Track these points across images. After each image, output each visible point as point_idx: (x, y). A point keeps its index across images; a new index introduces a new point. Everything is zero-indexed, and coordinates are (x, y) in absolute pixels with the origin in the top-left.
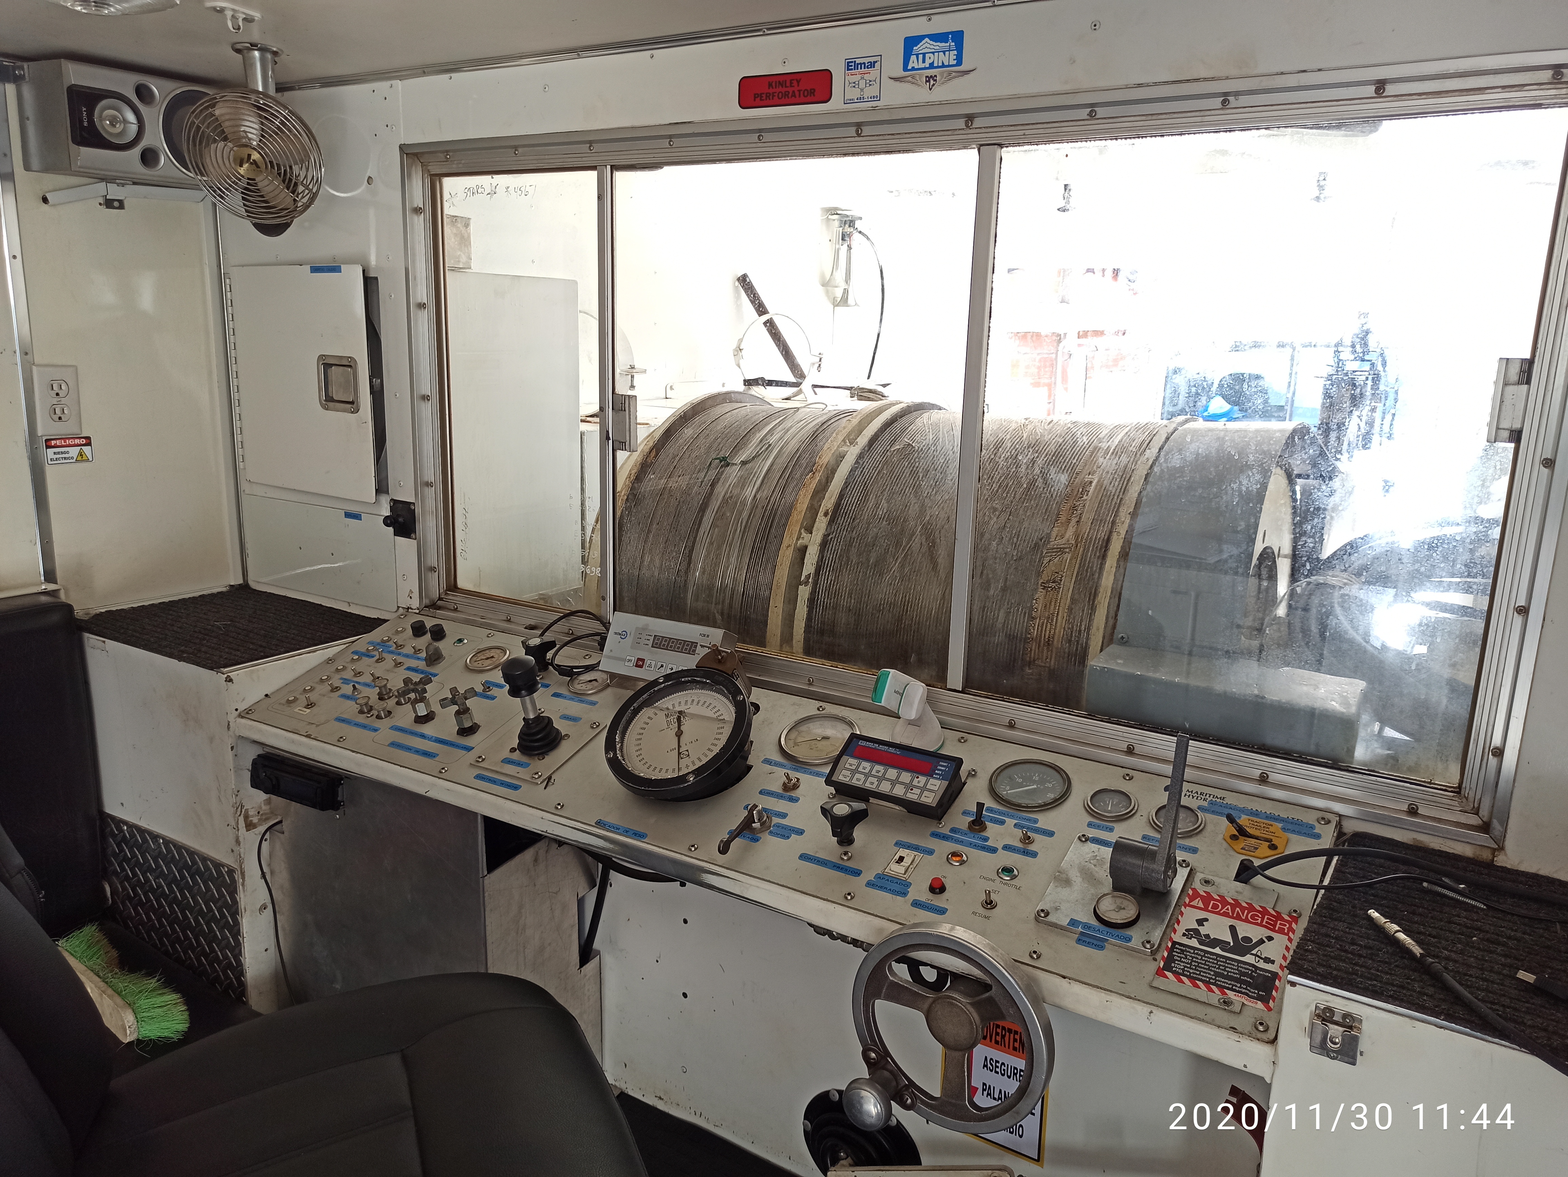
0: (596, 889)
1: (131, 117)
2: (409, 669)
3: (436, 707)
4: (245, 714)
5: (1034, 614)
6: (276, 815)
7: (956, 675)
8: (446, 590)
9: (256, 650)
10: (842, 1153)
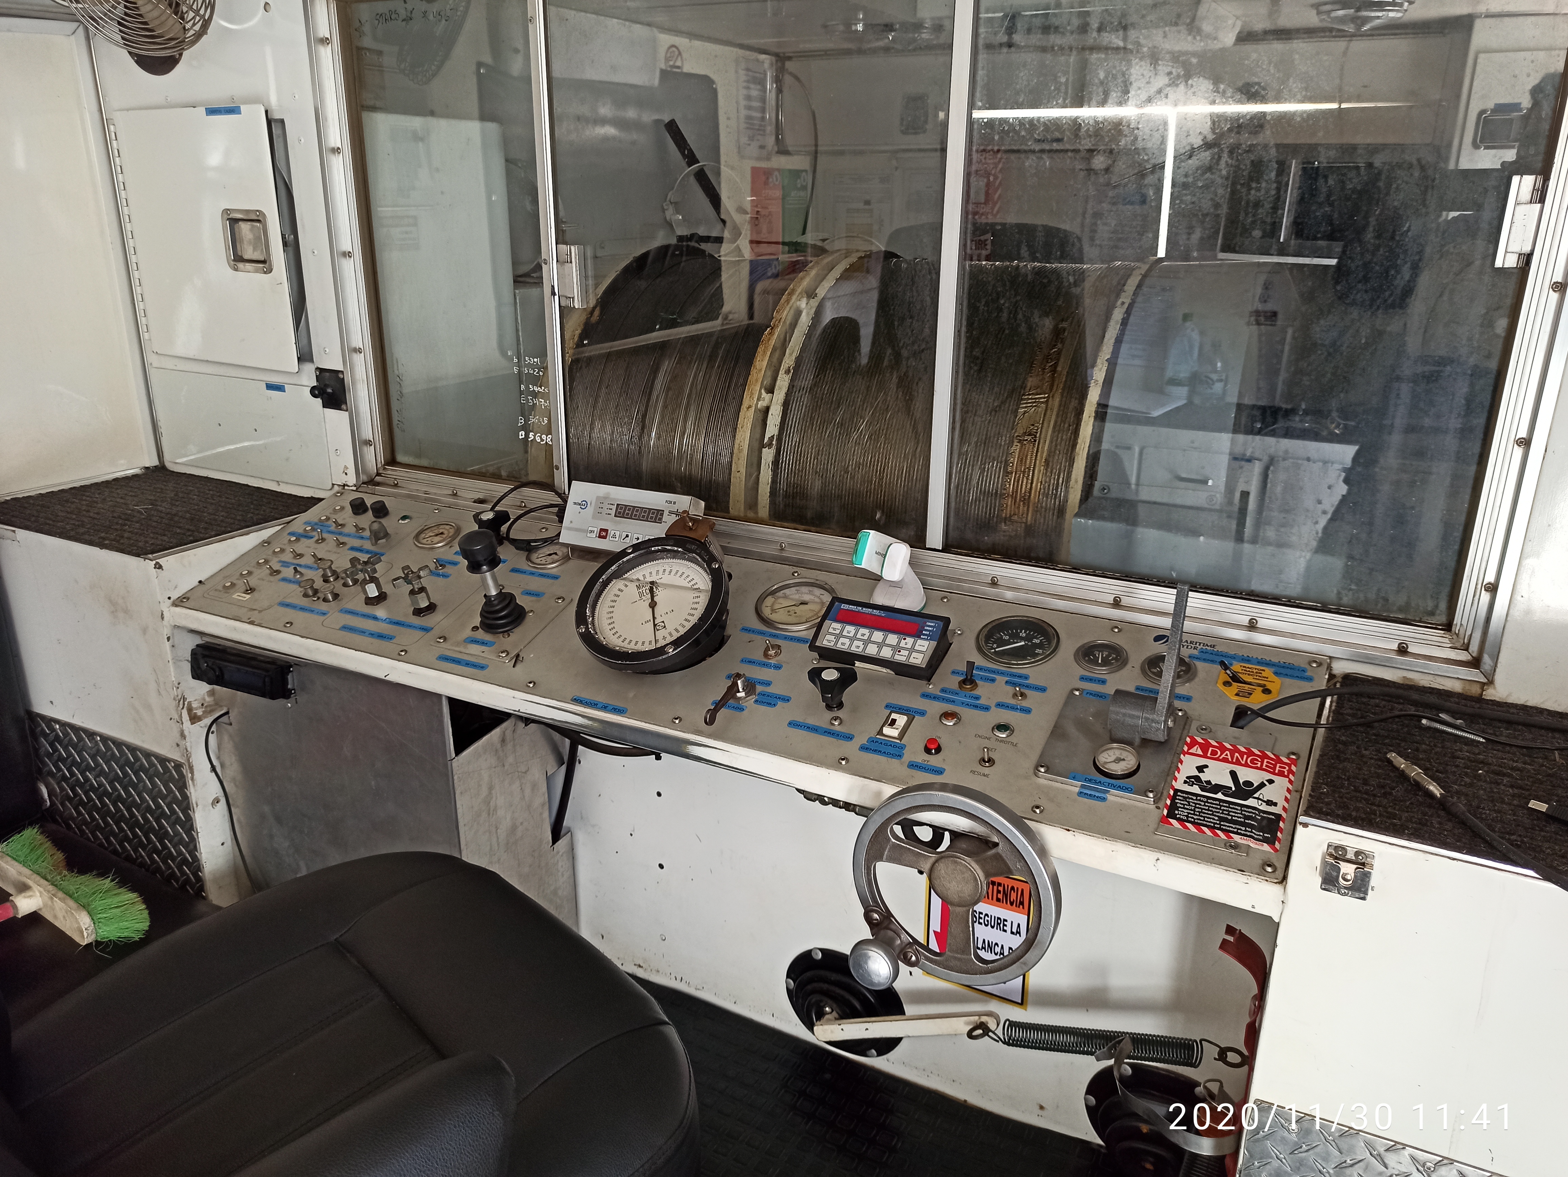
0: (564, 767)
2: (353, 549)
3: (387, 588)
4: (181, 602)
5: (1009, 469)
6: (221, 706)
7: (935, 534)
8: (384, 464)
9: (184, 534)
10: (827, 1009)
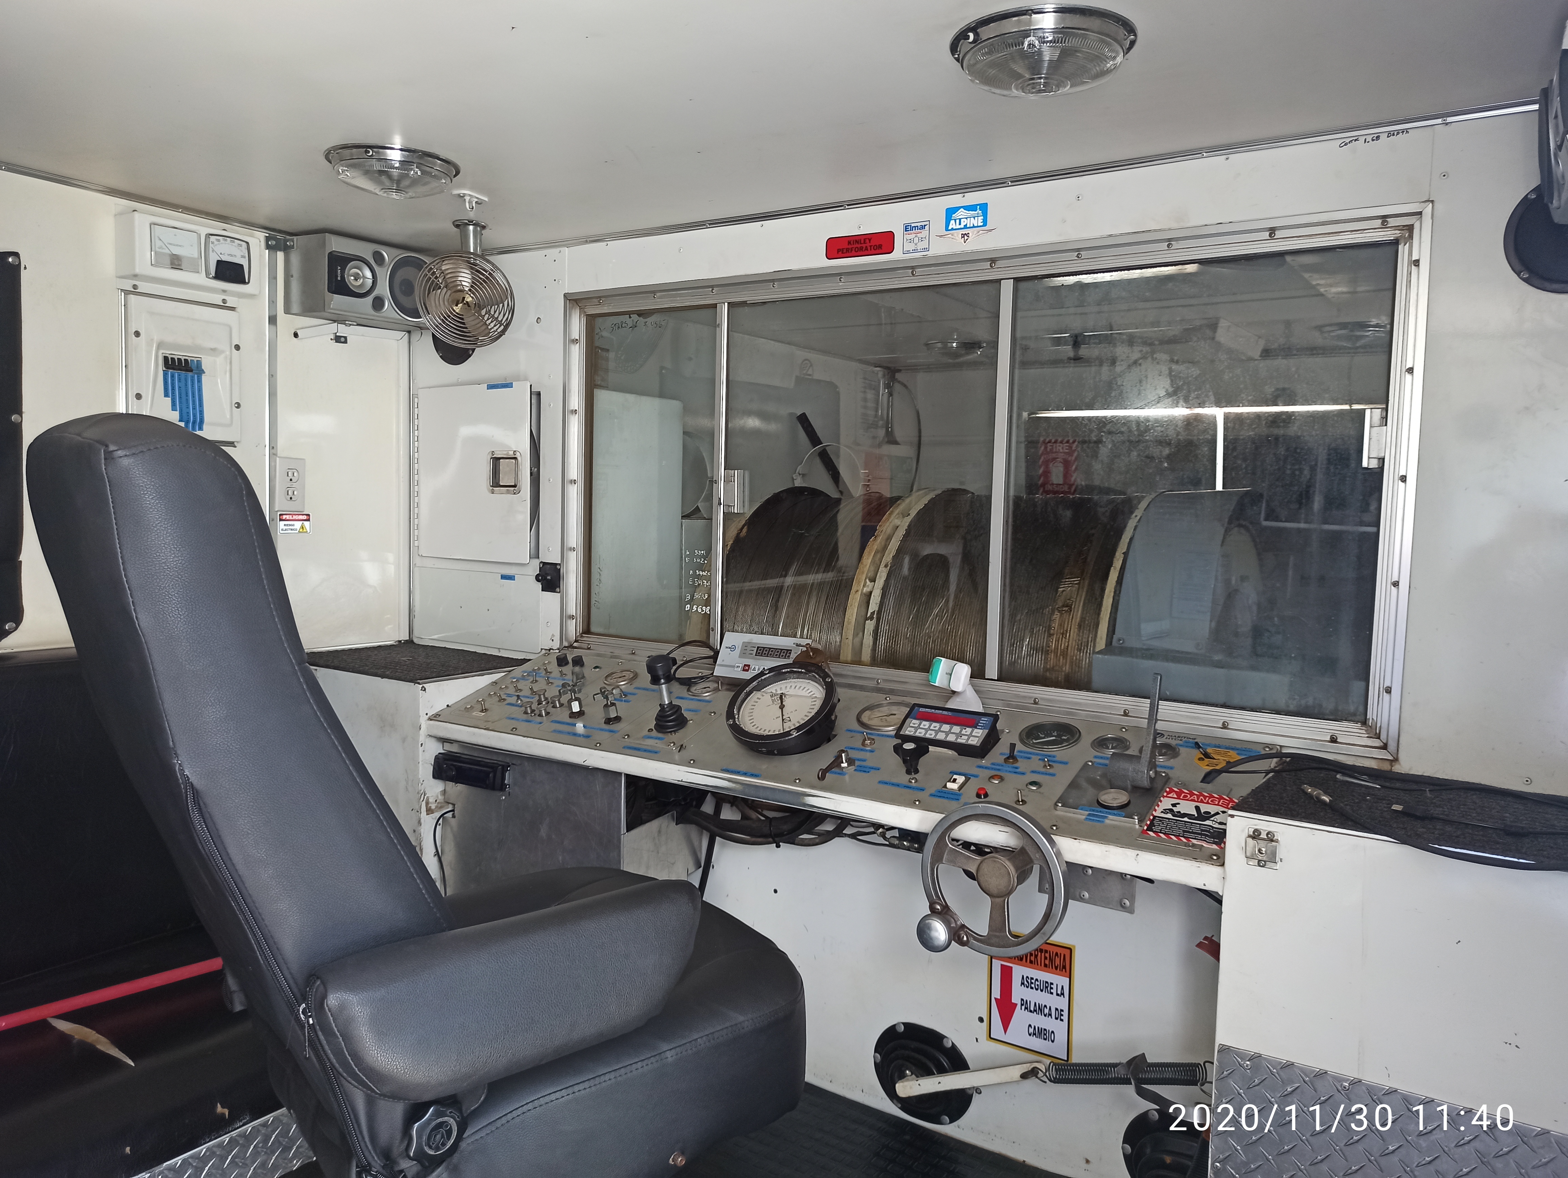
0: (701, 869)
1: (368, 274)
3: (587, 706)
4: (435, 717)
5: (1052, 632)
6: (448, 805)
7: (992, 669)
8: (582, 633)
9: (440, 672)
10: (907, 1072)
